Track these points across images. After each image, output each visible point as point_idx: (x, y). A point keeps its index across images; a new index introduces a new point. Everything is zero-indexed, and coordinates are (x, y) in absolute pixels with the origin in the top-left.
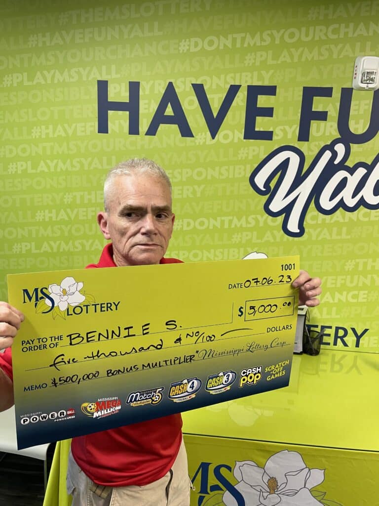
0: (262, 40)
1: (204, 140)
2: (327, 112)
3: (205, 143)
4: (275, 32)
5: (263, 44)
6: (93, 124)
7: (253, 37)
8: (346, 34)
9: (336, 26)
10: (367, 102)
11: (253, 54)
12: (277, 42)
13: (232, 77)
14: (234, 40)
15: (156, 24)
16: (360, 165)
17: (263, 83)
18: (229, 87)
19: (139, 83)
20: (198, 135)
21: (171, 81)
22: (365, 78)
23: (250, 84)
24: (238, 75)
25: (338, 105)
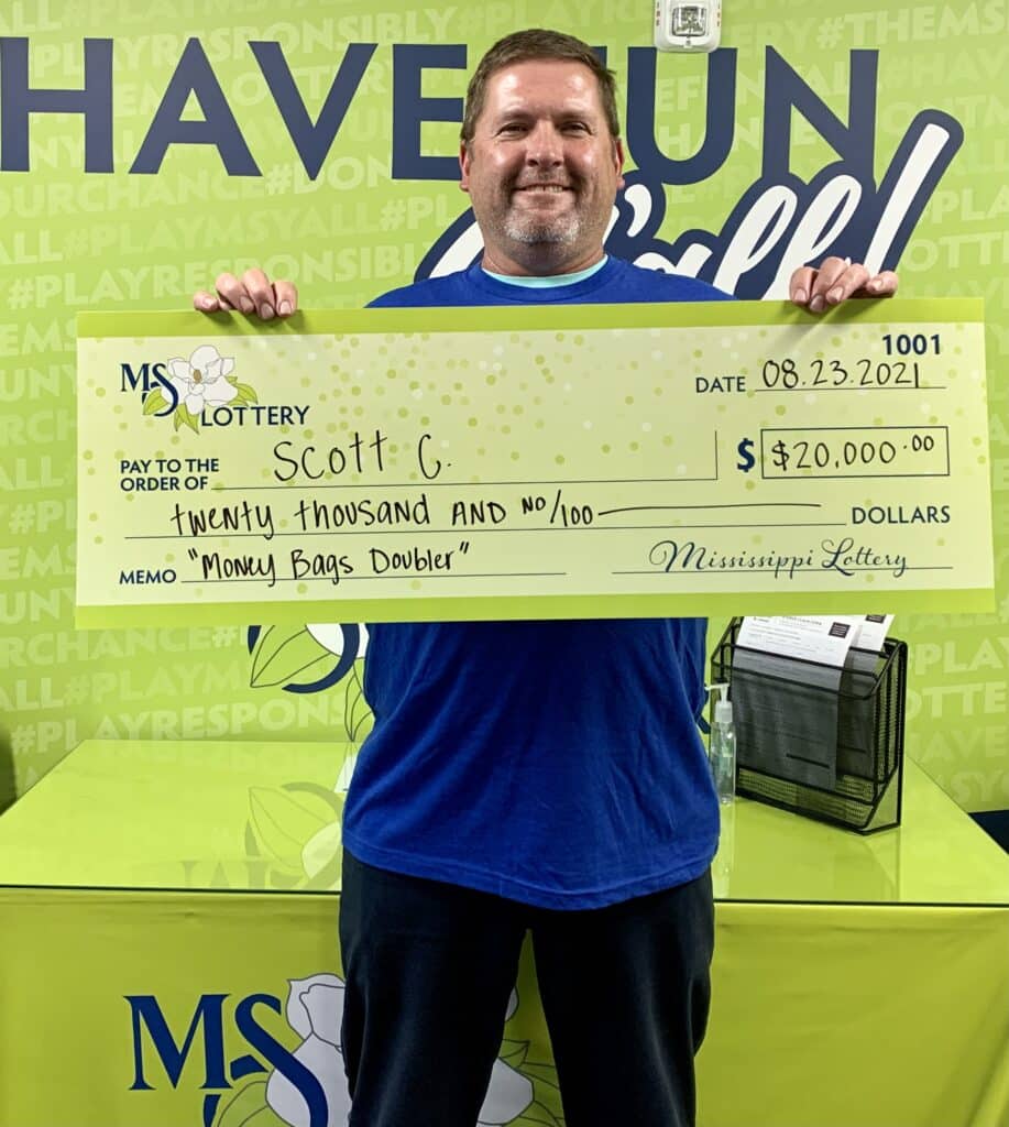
1: (290, 183)
3: (291, 189)
10: (695, 81)
13: (351, 25)
16: (694, 236)
17: (433, 36)
18: (345, 48)
19: (109, 43)
20: (272, 170)
21: (195, 36)
22: (680, 23)
23: (398, 41)
24: (367, 19)
25: (624, 89)
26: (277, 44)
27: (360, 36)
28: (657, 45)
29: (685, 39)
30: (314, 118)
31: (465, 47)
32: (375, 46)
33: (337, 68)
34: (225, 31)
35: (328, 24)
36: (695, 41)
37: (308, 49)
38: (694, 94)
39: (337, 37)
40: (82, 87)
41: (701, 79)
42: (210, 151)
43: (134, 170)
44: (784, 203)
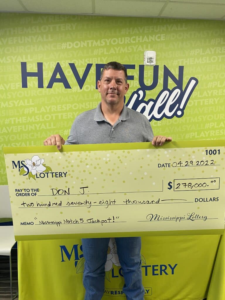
0: (101, 43)
1: (77, 90)
2: (134, 76)
3: (77, 91)
4: (107, 40)
5: (102, 45)
6: (19, 83)
7: (97, 42)
8: (139, 41)
9: (135, 37)
10: (151, 71)
11: (97, 50)
12: (108, 44)
13: (88, 60)
14: (88, 43)
15: (49, 35)
16: (151, 100)
17: (103, 63)
18: (87, 64)
19: (42, 63)
20: (73, 87)
21: (58, 62)
22: (149, 60)
23: (97, 63)
24: (91, 59)
25: (138, 73)
26: (74, 64)
27: (89, 62)
28: (144, 64)
30: (81, 78)
32: (92, 64)
33: (85, 68)
34: (64, 61)
35: (83, 60)
36: (151, 64)
37: (80, 64)
38: (151, 74)
39: (85, 62)
40: (37, 72)
42: (62, 84)
43: (48, 87)
44: (167, 94)
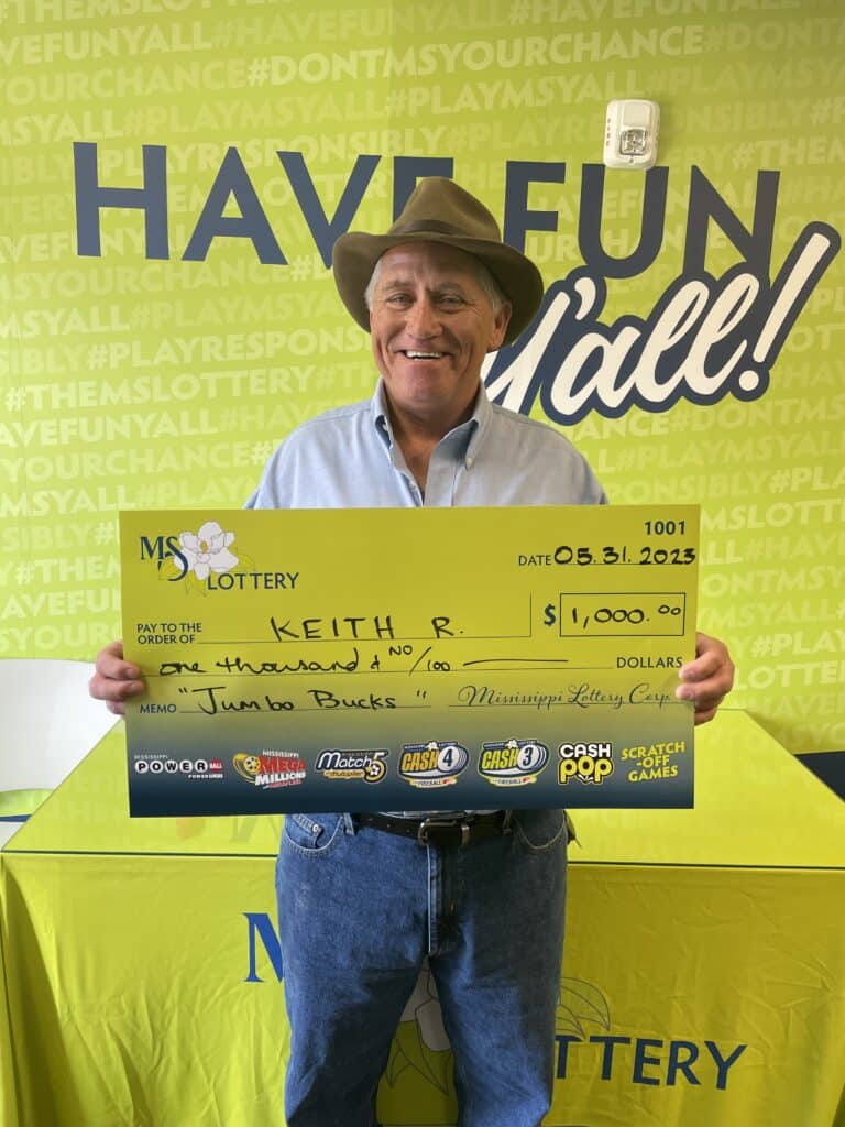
0: (420, 63)
1: (310, 271)
5: (422, 72)
6: (66, 236)
7: (400, 58)
8: (586, 54)
9: (566, 37)
10: (634, 192)
11: (403, 91)
13: (361, 140)
15: (197, 26)
16: (627, 321)
17: (426, 150)
18: (355, 159)
19: (164, 148)
20: (295, 259)
21: (233, 146)
22: (626, 144)
23: (397, 155)
24: (373, 135)
25: (577, 198)
26: (299, 155)
27: (367, 148)
28: (606, 162)
29: (629, 157)
30: (330, 217)
31: (452, 160)
32: (378, 158)
33: (348, 176)
34: (258, 142)
35: (341, 138)
36: (637, 159)
37: (325, 158)
38: (633, 204)
39: (349, 149)
40: (141, 186)
41: (639, 193)
42: (246, 243)
43: (187, 257)
44: (698, 296)
